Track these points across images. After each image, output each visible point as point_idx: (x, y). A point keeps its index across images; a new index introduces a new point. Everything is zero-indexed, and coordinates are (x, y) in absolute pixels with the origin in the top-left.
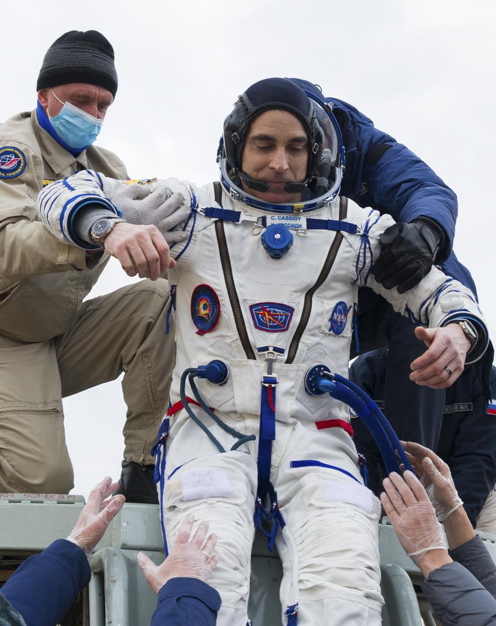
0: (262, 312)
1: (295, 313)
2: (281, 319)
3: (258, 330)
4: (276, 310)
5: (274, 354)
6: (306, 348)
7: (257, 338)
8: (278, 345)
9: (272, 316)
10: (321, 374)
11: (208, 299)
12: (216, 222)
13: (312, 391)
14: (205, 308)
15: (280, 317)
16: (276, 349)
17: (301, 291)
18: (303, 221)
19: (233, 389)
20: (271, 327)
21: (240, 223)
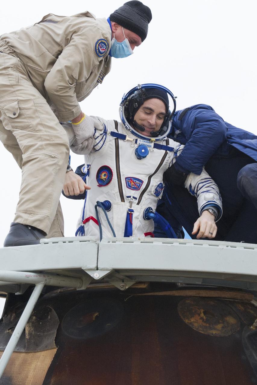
0: (130, 181)
1: (143, 184)
2: (138, 185)
3: (127, 188)
4: (136, 181)
5: (133, 199)
6: (145, 199)
7: (127, 192)
8: (135, 196)
9: (134, 183)
10: (150, 211)
11: (107, 172)
12: (115, 139)
13: (146, 218)
14: (105, 175)
15: (137, 184)
16: (134, 197)
17: (147, 175)
18: (152, 145)
19: (113, 213)
20: (133, 188)
21: (126, 140)
